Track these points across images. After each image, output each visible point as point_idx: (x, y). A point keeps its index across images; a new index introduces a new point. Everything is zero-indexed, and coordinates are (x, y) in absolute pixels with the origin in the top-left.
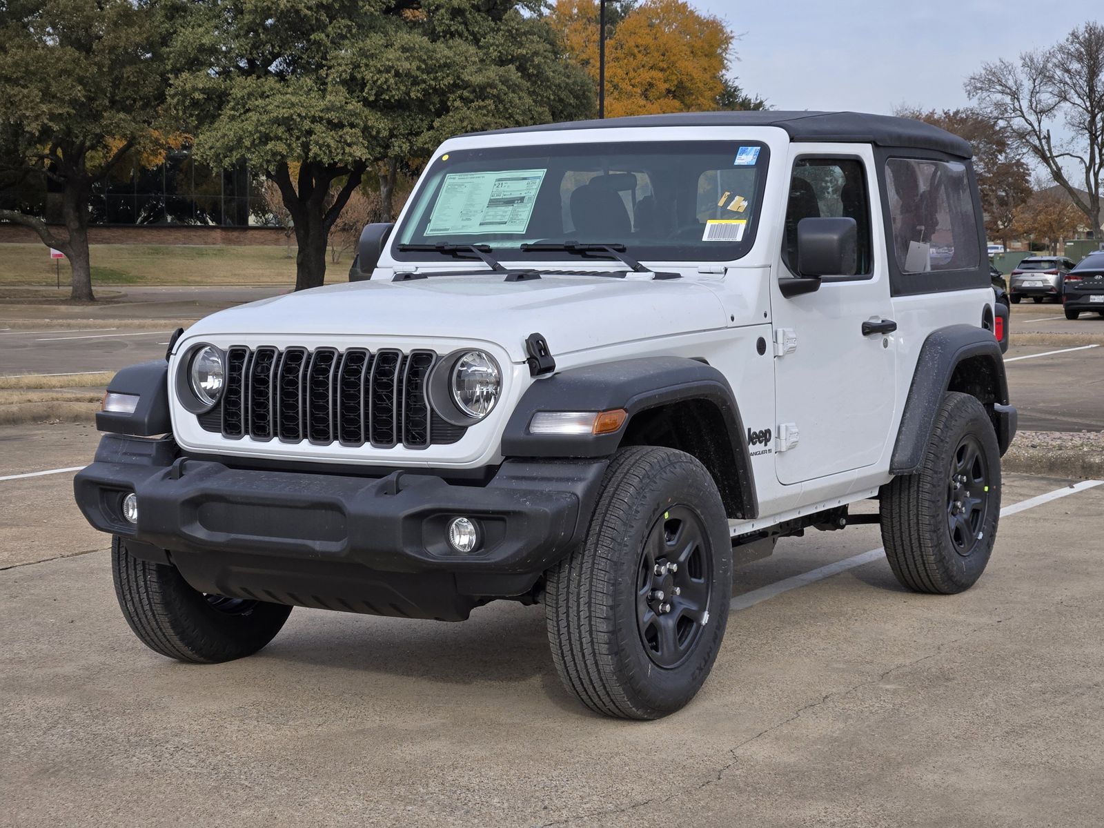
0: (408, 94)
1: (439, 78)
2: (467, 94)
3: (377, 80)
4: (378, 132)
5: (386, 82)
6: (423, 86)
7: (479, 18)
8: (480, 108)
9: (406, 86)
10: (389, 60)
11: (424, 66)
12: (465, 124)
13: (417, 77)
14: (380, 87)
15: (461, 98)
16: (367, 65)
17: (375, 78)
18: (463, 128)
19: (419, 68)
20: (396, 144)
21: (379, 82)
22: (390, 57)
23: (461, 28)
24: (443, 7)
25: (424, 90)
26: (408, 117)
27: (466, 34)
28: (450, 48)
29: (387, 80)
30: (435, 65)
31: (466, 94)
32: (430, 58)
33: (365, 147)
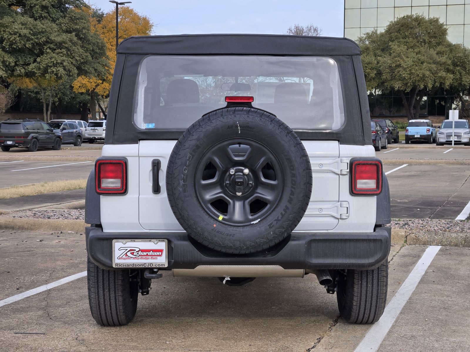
0: (25, 45)
1: (39, 38)
2: (53, 46)
3: (10, 38)
4: (9, 63)
5: (14, 40)
6: (32, 42)
7: (55, 11)
8: (59, 53)
9: (24, 41)
10: (16, 29)
11: (32, 32)
12: (53, 60)
13: (29, 37)
14: (12, 41)
15: (50, 48)
16: (4, 31)
17: (9, 37)
18: (52, 62)
19: (30, 33)
20: (18, 69)
21: (11, 39)
22: (16, 27)
23: (46, 15)
24: (37, 5)
25: (32, 43)
26: (23, 56)
27: (49, 17)
28: (43, 24)
29: (15, 38)
30: (37, 32)
31: (52, 46)
32: (34, 28)
33: (4, 71)
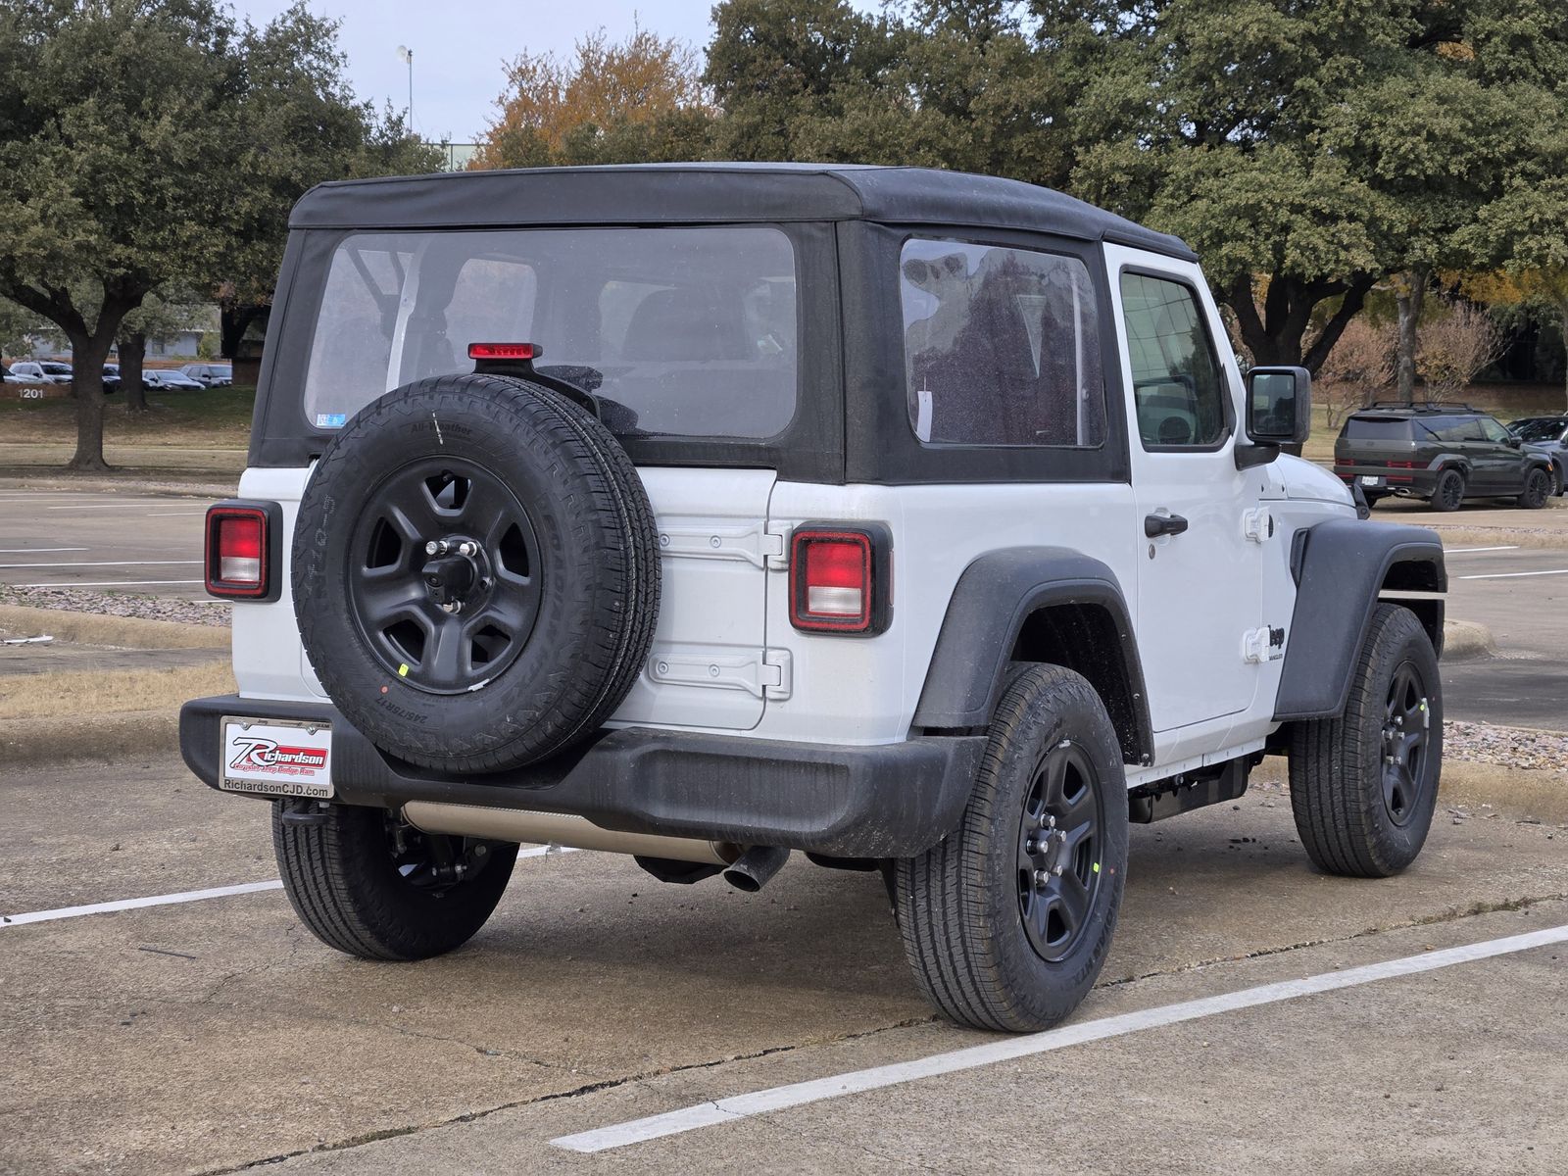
0: (1445, 168)
1: (1494, 143)
2: (1534, 167)
3: (1400, 146)
4: (1391, 227)
5: (1412, 150)
6: (1469, 155)
7: (1554, 49)
8: (1553, 188)
9: (1443, 155)
10: (1419, 115)
11: (1470, 125)
12: (1529, 213)
13: (1460, 141)
14: (1404, 157)
15: (1524, 173)
16: (1382, 125)
17: (1396, 144)
18: (1526, 219)
19: (1463, 128)
20: (1417, 245)
21: (1403, 150)
22: (1421, 110)
23: (1526, 63)
24: (1497, 35)
25: (1469, 161)
26: (1442, 201)
27: (1533, 71)
28: (1511, 96)
29: (1415, 146)
30: (1488, 124)
31: (1530, 166)
32: (1480, 112)
33: (1371, 252)
